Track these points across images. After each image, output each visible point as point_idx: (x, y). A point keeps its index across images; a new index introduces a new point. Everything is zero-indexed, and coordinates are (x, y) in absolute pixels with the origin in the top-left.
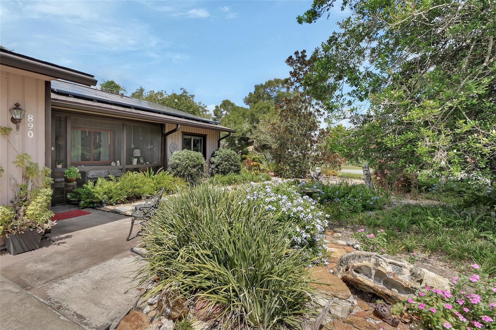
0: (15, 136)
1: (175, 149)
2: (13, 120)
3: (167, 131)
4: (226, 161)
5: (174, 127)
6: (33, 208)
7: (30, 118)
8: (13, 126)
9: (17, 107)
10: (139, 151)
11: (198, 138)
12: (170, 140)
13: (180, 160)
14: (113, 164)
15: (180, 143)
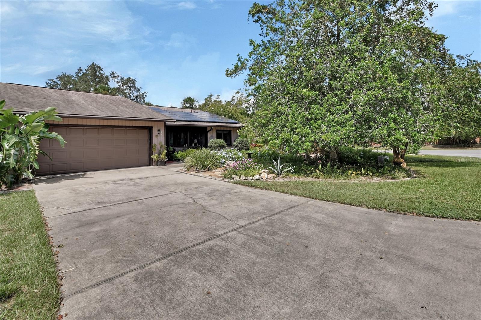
0: (159, 137)
1: (212, 138)
2: (158, 133)
3: (208, 130)
4: (240, 144)
5: (210, 128)
6: (162, 155)
7: (161, 132)
8: (158, 135)
9: (159, 130)
10: (196, 140)
11: (226, 132)
12: (209, 135)
13: (212, 143)
14: (184, 146)
15: (215, 135)
